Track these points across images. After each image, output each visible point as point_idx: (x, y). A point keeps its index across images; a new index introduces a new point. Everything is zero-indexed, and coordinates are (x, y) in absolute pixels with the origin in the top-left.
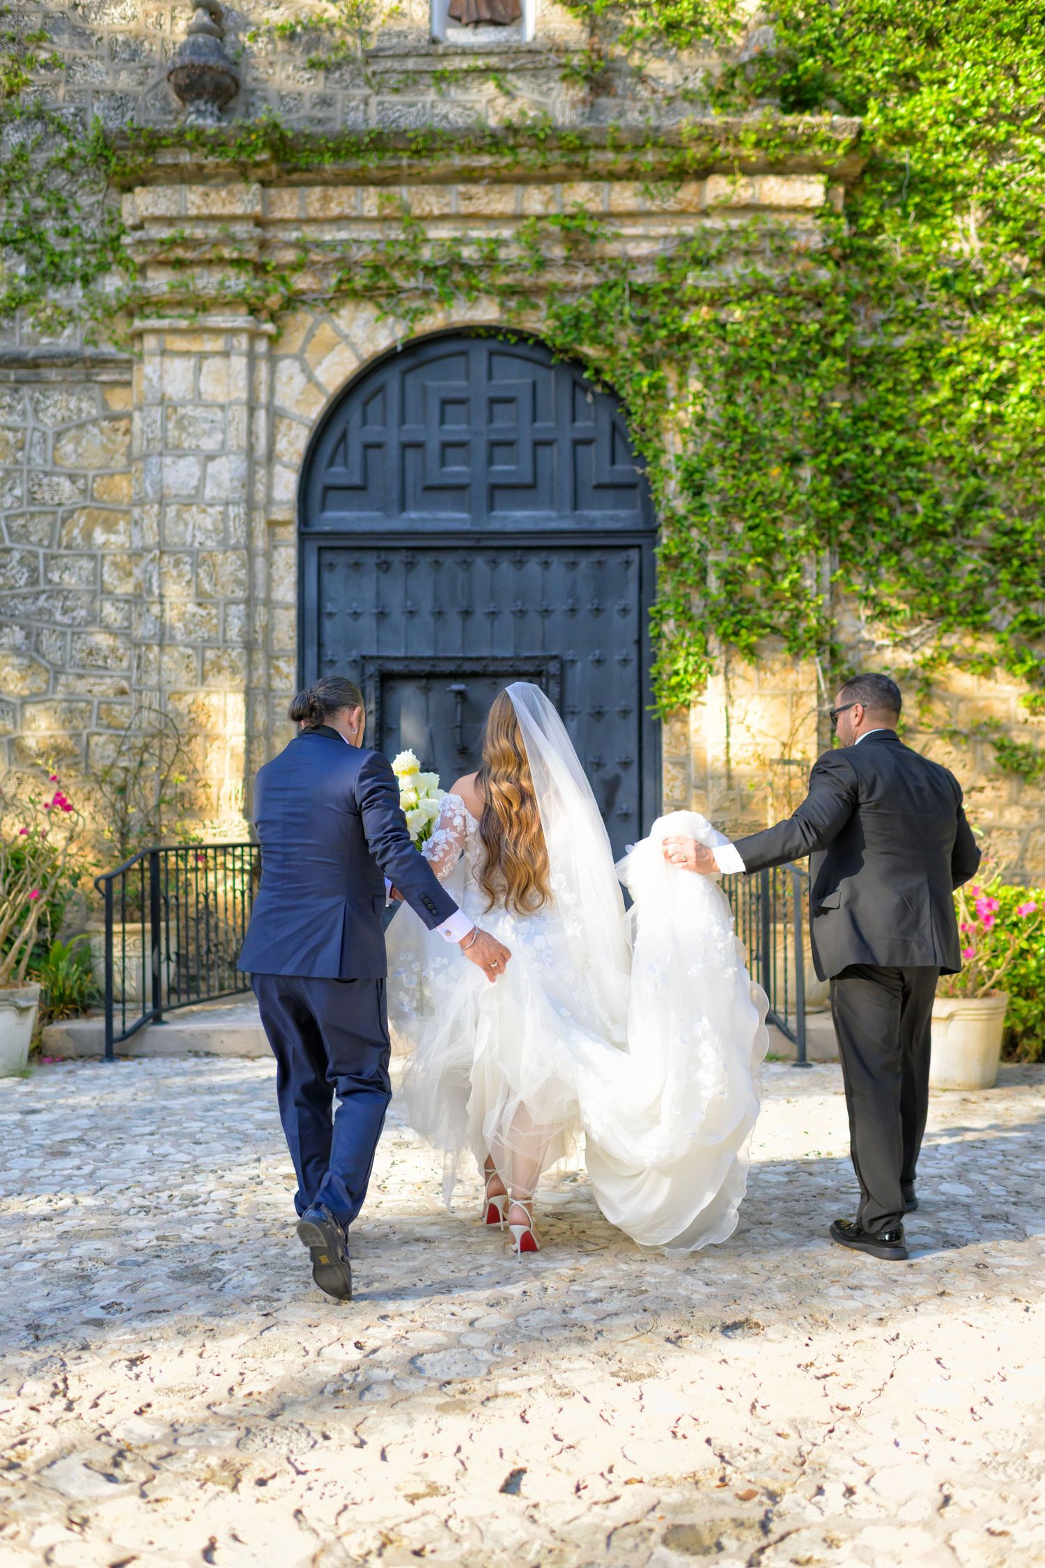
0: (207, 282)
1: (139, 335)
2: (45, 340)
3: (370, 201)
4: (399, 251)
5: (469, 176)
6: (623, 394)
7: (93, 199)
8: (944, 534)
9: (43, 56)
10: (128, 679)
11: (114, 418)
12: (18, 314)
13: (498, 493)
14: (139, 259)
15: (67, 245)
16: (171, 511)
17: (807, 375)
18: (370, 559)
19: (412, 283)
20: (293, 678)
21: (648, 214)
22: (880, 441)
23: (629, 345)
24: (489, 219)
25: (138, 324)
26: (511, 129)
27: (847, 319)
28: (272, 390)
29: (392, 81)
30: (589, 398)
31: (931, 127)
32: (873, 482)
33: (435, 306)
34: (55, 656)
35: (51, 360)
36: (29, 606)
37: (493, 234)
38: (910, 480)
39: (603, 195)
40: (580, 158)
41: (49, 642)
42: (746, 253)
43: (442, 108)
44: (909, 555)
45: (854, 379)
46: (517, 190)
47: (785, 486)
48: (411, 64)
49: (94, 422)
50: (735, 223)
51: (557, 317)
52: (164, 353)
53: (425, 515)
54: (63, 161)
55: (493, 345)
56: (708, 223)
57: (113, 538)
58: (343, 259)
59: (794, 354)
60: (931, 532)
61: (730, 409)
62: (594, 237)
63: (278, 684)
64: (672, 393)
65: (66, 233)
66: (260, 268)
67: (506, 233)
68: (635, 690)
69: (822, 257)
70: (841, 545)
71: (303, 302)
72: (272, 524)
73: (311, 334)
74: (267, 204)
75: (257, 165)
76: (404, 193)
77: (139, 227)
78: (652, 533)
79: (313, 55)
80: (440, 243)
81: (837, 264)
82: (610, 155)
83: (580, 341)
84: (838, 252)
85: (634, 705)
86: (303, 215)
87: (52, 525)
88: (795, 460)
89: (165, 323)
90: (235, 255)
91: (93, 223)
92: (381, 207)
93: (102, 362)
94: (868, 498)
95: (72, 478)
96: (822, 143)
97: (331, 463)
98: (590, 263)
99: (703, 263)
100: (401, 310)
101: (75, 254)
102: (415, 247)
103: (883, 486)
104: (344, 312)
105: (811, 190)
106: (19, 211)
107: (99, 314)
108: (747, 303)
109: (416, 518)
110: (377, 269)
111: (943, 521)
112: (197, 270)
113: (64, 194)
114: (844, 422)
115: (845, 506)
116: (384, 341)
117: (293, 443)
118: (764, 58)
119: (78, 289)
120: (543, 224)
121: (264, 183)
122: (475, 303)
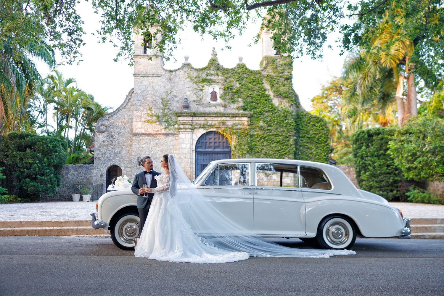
0: (187, 127)
1: (179, 132)
2: (169, 132)
3: (203, 119)
4: (205, 124)
5: (212, 116)
6: (228, 138)
7: (174, 118)
9: (169, 103)
11: (176, 140)
12: (166, 129)
13: (215, 148)
14: (179, 124)
15: (171, 122)
16: (183, 149)
17: (246, 137)
18: (202, 154)
19: (207, 127)
20: (195, 166)
21: (230, 121)
22: (253, 144)
23: (229, 133)
26: (217, 112)
27: (250, 131)
28: (193, 137)
29: (205, 106)
30: (224, 139)
32: (252, 147)
33: (209, 129)
35: (170, 134)
38: (256, 147)
39: (226, 119)
40: (224, 115)
42: (240, 125)
43: (210, 110)
44: (256, 154)
45: (251, 137)
46: (217, 118)
47: (244, 148)
48: (207, 105)
49: (174, 140)
50: (239, 122)
51: (221, 130)
52: (182, 133)
54: (171, 114)
55: (215, 133)
56: (236, 122)
58: (200, 124)
59: (245, 135)
60: (258, 152)
61: (238, 140)
62: (225, 123)
63: (193, 166)
64: (233, 138)
66: (192, 125)
67: (216, 122)
69: (248, 125)
70: (249, 153)
71: (196, 129)
72: (193, 151)
73: (197, 132)
74: (193, 119)
75: (192, 115)
76: (206, 118)
77: (180, 121)
78: (231, 152)
79: (196, 103)
80: (210, 123)
82: (227, 115)
83: (224, 133)
86: (196, 120)
88: (245, 145)
89: (182, 131)
90: (189, 124)
91: (174, 120)
93: (175, 134)
94: (252, 149)
95: (172, 146)
96: (247, 114)
97: (199, 144)
98: (225, 125)
99: (236, 126)
100: (206, 129)
102: (207, 123)
104: (200, 129)
105: (246, 119)
106: (166, 119)
107: (175, 129)
108: (240, 130)
109: (207, 150)
110: (203, 125)
113: (171, 117)
114: (250, 142)
115: (250, 150)
116: (204, 133)
117: (195, 142)
118: (241, 106)
119: (173, 127)
120: (220, 121)
121: (192, 117)
122: (213, 129)
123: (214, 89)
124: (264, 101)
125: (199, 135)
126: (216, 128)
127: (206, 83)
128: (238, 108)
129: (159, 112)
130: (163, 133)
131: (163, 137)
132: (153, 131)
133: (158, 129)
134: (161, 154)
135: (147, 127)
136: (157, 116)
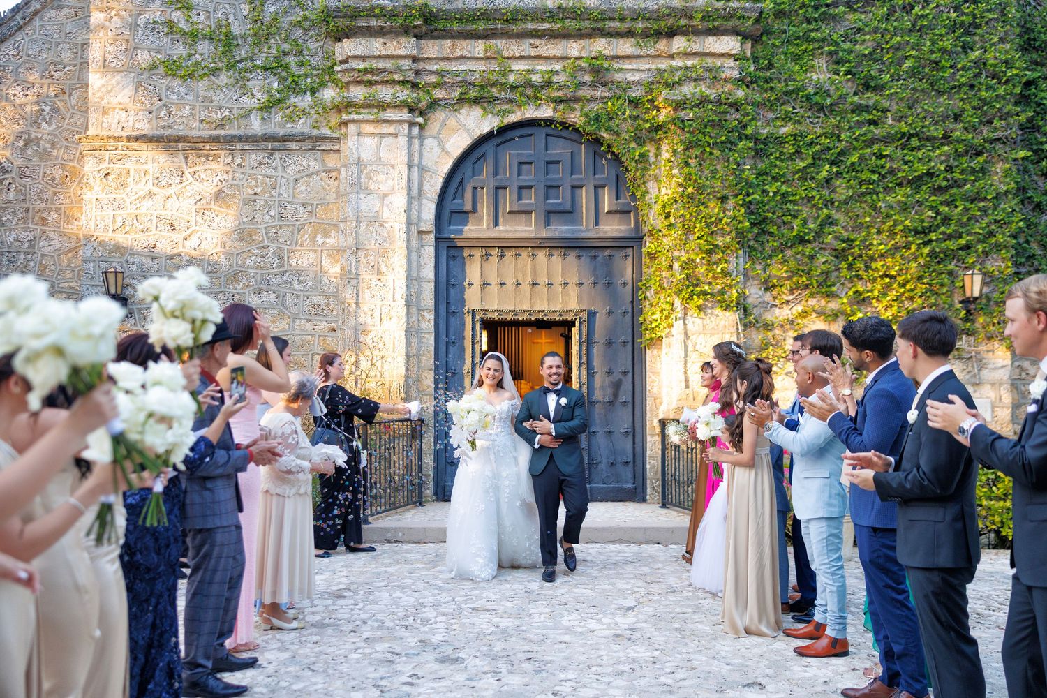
0: (385, 92)
1: (345, 123)
2: (289, 126)
3: (478, 48)
4: (494, 77)
5: (535, 34)
6: (624, 159)
7: (317, 44)
8: (809, 241)
10: (337, 322)
11: (329, 171)
12: (273, 110)
13: (552, 217)
14: (344, 80)
15: (302, 71)
16: (363, 226)
17: (730, 150)
18: (477, 254)
19: (503, 95)
20: (432, 322)
21: (639, 57)
22: (772, 189)
23: (627, 132)
24: (547, 58)
25: (344, 117)
26: (561, 8)
27: (753, 119)
28: (421, 155)
30: (604, 162)
31: (800, 8)
32: (768, 211)
33: (516, 108)
34: (294, 309)
35: (293, 137)
36: (279, 280)
37: (550, 68)
38: (789, 210)
39: (613, 46)
40: (600, 25)
41: (290, 301)
42: (696, 80)
44: (789, 253)
45: (757, 151)
46: (564, 42)
47: (718, 214)
49: (317, 173)
51: (587, 115)
52: (359, 134)
53: (508, 227)
54: (300, 23)
55: (549, 130)
56: (674, 63)
57: (328, 240)
58: (462, 81)
59: (723, 138)
61: (686, 170)
62: (607, 70)
63: (424, 325)
64: (652, 159)
65: (302, 64)
66: (415, 86)
67: (558, 67)
68: (630, 330)
69: (740, 81)
70: (749, 247)
71: (440, 106)
73: (444, 124)
74: (420, 49)
75: (415, 27)
76: (498, 43)
77: (346, 61)
78: (640, 240)
80: (519, 72)
81: (748, 86)
82: (618, 24)
83: (599, 129)
84: (748, 79)
85: (630, 339)
86: (440, 56)
87: (292, 233)
88: (724, 199)
89: (360, 117)
90: (401, 78)
91: (317, 59)
92: (486, 51)
93: (322, 139)
94: (765, 219)
95: (304, 206)
96: (739, 18)
97: (454, 198)
98: (605, 84)
99: (670, 86)
100: (496, 110)
101: (307, 76)
102: (505, 75)
103: (774, 213)
104: (462, 111)
105: (732, 45)
106: (274, 51)
107: (320, 111)
108: (697, 110)
109: (504, 230)
110: (482, 87)
111: (808, 234)
112: (379, 87)
113: (300, 42)
114: (751, 177)
115: (752, 225)
116: (485, 129)
117: (434, 185)
119: (308, 96)
120: (579, 62)
121: (418, 37)
122: (538, 107)
125: (458, 143)
126: (558, 101)
129: (231, 17)
130: (256, 136)
131: (252, 157)
132: (197, 124)
133: (227, 113)
134: (245, 255)
135: (164, 100)
136: (222, 37)
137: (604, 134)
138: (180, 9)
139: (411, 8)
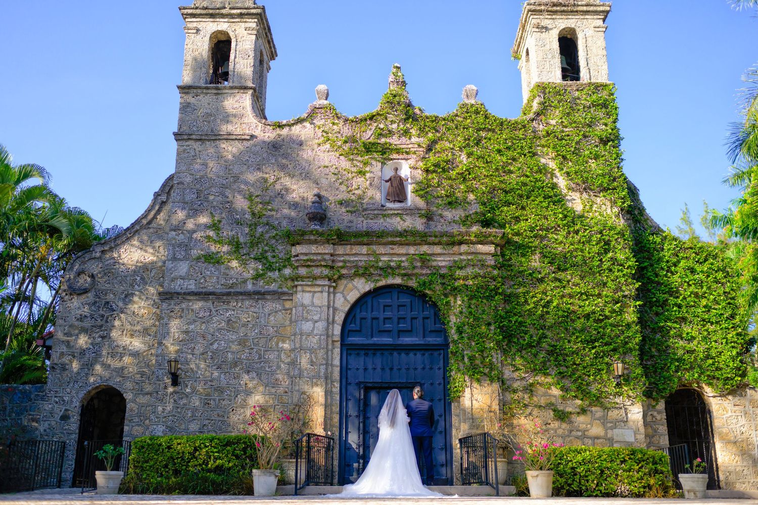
0: (317, 271)
1: (296, 286)
2: (267, 287)
3: (364, 249)
4: (372, 264)
5: (393, 243)
6: (438, 304)
7: (282, 247)
8: (534, 346)
9: (270, 207)
10: (288, 388)
11: (286, 310)
12: (259, 279)
13: (401, 333)
14: (296, 265)
15: (274, 260)
16: (304, 337)
17: (492, 300)
18: (362, 352)
19: (376, 272)
20: (339, 388)
21: (444, 254)
22: (514, 319)
23: (439, 291)
24: (398, 255)
25: (296, 283)
26: (405, 231)
27: (503, 284)
28: (334, 302)
29: (371, 216)
30: (428, 306)
32: (512, 331)
33: (383, 279)
34: (266, 381)
35: (268, 293)
36: (258, 366)
37: (400, 259)
38: (523, 330)
39: (432, 249)
40: (425, 239)
41: (264, 377)
42: (473, 266)
43: (385, 224)
44: (524, 352)
45: (505, 301)
46: (407, 247)
47: (486, 332)
48: (376, 212)
49: (280, 311)
51: (419, 282)
52: (303, 291)
53: (379, 339)
54: (274, 237)
55: (399, 290)
56: (462, 257)
57: (285, 345)
58: (356, 265)
59: (488, 294)
60: (530, 346)
61: (470, 309)
62: (429, 260)
63: (334, 390)
64: (452, 305)
65: (274, 257)
66: (332, 268)
67: (404, 259)
68: (443, 393)
69: (494, 267)
70: (504, 349)
71: (344, 277)
72: (333, 341)
73: (346, 286)
74: (335, 250)
75: (333, 239)
76: (374, 247)
77: (297, 256)
78: (447, 345)
79: (348, 209)
80: (385, 261)
81: (499, 269)
82: (433, 239)
83: (425, 289)
84: (499, 265)
85: (443, 397)
86: (345, 253)
87: (266, 341)
88: (489, 324)
89: (304, 283)
90: (325, 264)
91: (282, 254)
92: (368, 251)
93: (284, 293)
94: (511, 335)
95: (273, 327)
96: (493, 236)
97: (351, 323)
98: (428, 267)
99: (461, 268)
100: (372, 280)
101: (276, 263)
102: (377, 262)
103: (515, 332)
104: (355, 280)
105: (491, 248)
106: (260, 250)
107: (283, 280)
108: (474, 280)
109: (375, 340)
110: (366, 268)
111: (533, 342)
112: (314, 268)
113: (274, 246)
114: (503, 314)
115: (504, 338)
116: (367, 288)
117: (340, 318)
118: (476, 213)
119: (277, 273)
120: (414, 257)
121: (334, 244)
122: (394, 278)
123: (396, 169)
124: (540, 199)
125: (353, 296)
126: (405, 275)
127: (375, 155)
128: (464, 221)
129: (240, 234)
130: (250, 292)
131: (247, 303)
132: (219, 286)
133: (235, 281)
134: (241, 353)
135: (203, 275)
136: (235, 243)
137: (427, 291)
138: (214, 230)
139: (331, 231)
